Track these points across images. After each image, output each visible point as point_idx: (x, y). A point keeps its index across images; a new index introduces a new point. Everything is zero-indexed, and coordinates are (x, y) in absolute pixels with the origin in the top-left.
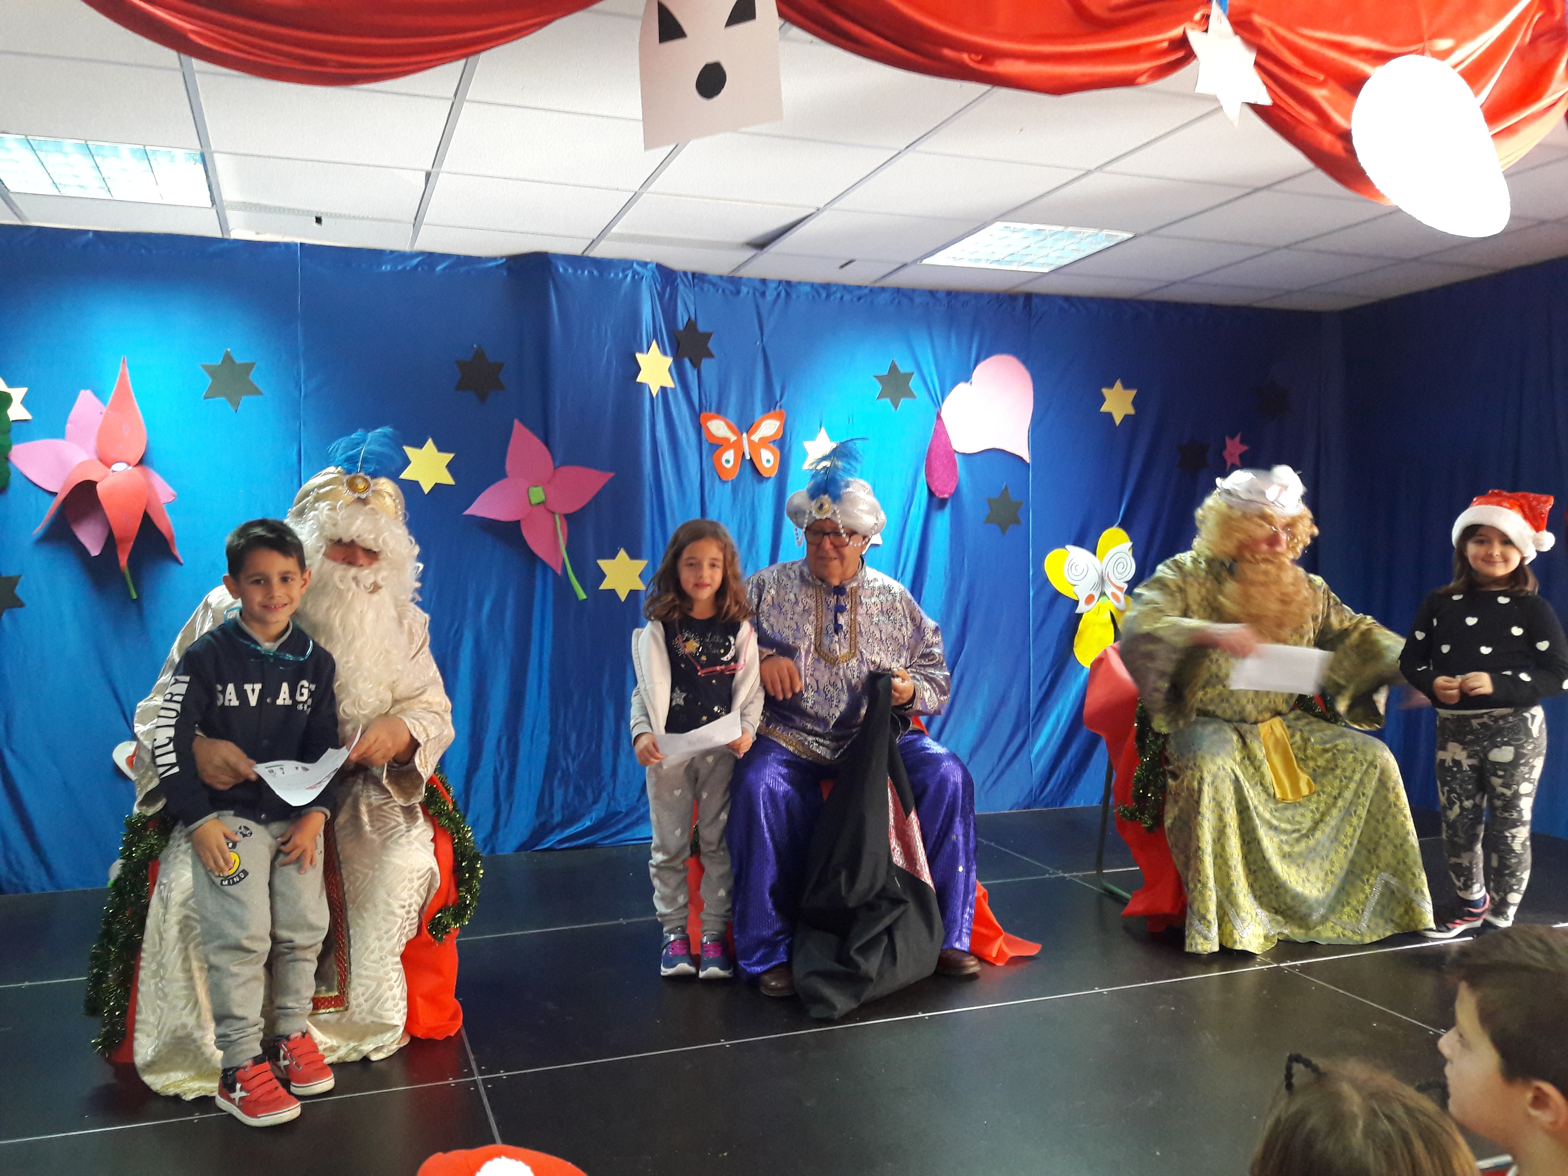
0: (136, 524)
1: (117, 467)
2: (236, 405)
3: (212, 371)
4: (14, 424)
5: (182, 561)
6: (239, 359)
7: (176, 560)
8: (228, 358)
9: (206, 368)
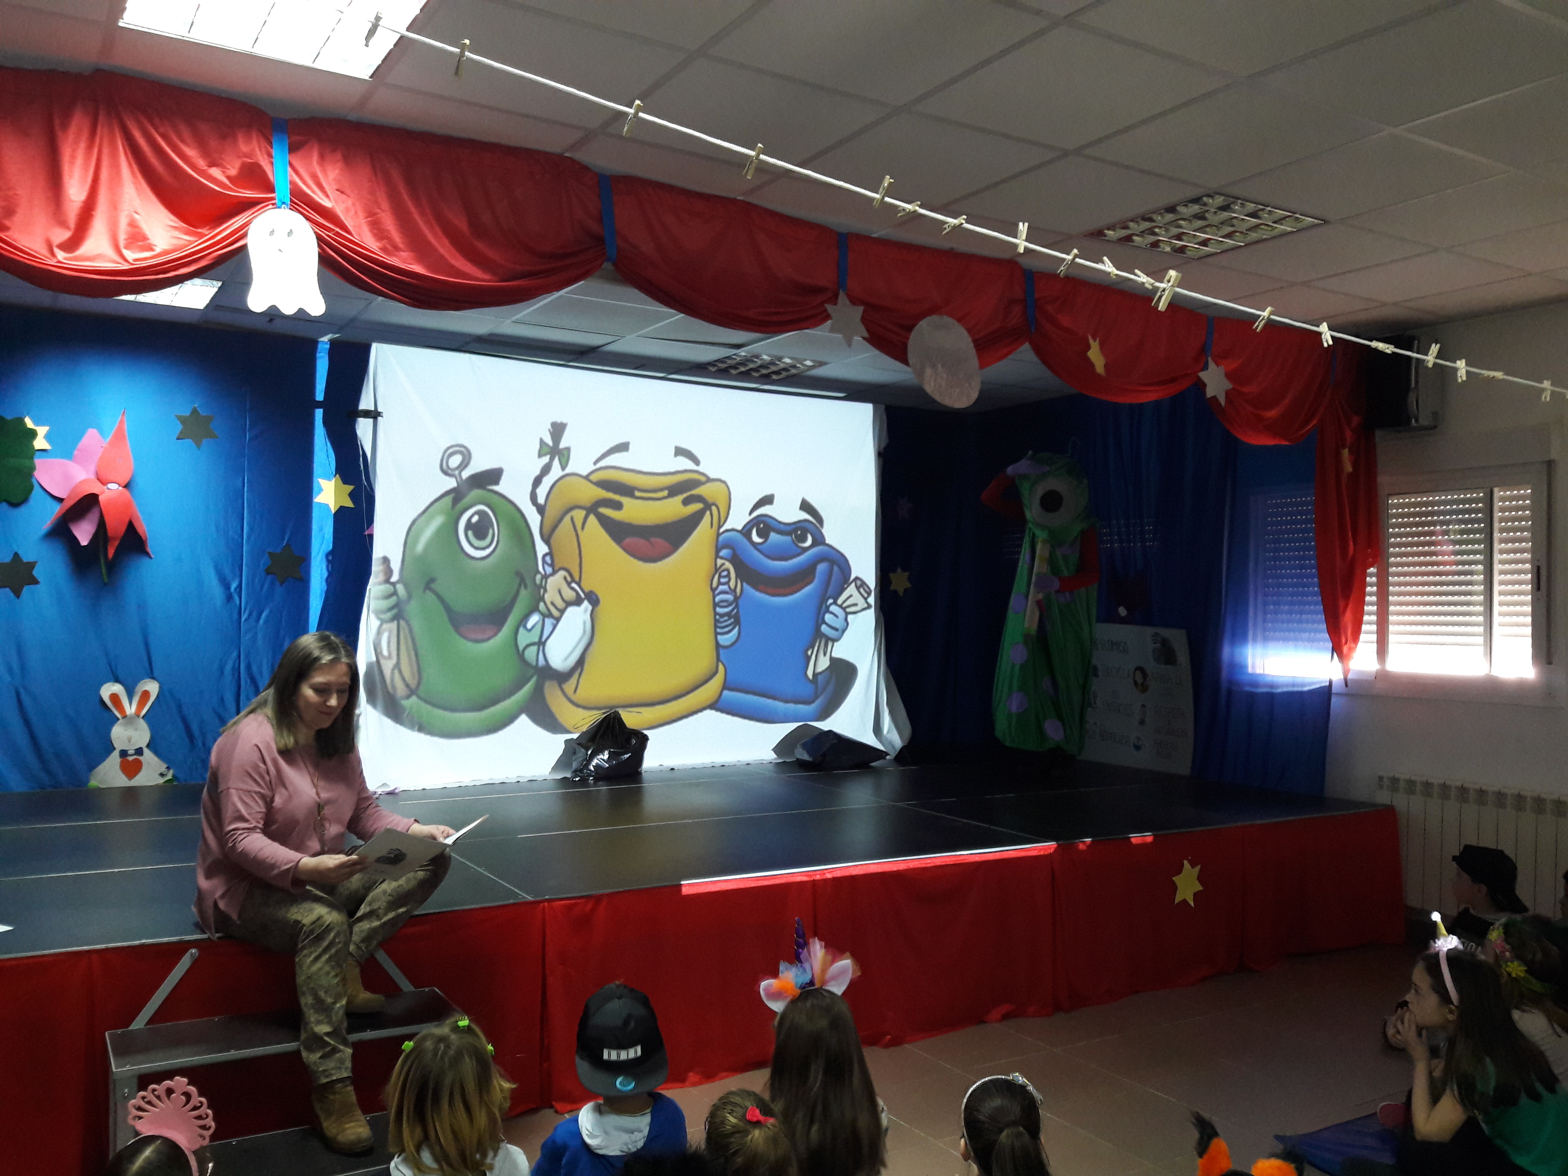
0: (123, 529)
1: (111, 486)
2: (198, 445)
3: (182, 420)
4: (37, 453)
5: (152, 556)
6: (203, 412)
7: (147, 554)
8: (195, 411)
9: (177, 416)
